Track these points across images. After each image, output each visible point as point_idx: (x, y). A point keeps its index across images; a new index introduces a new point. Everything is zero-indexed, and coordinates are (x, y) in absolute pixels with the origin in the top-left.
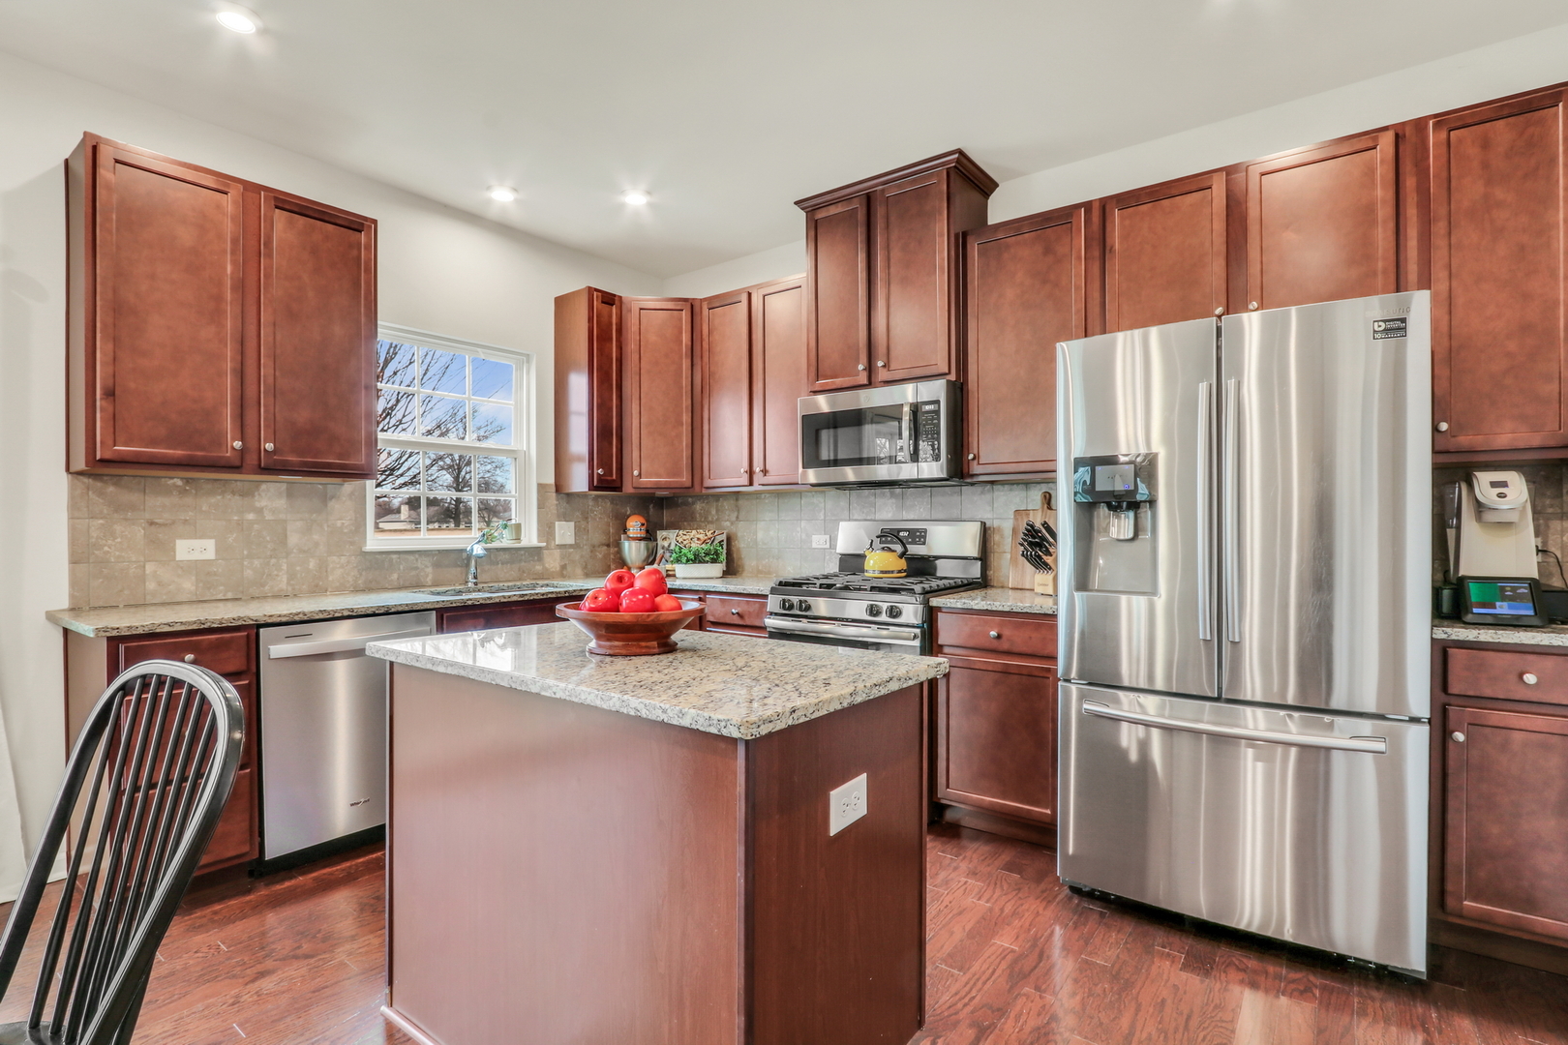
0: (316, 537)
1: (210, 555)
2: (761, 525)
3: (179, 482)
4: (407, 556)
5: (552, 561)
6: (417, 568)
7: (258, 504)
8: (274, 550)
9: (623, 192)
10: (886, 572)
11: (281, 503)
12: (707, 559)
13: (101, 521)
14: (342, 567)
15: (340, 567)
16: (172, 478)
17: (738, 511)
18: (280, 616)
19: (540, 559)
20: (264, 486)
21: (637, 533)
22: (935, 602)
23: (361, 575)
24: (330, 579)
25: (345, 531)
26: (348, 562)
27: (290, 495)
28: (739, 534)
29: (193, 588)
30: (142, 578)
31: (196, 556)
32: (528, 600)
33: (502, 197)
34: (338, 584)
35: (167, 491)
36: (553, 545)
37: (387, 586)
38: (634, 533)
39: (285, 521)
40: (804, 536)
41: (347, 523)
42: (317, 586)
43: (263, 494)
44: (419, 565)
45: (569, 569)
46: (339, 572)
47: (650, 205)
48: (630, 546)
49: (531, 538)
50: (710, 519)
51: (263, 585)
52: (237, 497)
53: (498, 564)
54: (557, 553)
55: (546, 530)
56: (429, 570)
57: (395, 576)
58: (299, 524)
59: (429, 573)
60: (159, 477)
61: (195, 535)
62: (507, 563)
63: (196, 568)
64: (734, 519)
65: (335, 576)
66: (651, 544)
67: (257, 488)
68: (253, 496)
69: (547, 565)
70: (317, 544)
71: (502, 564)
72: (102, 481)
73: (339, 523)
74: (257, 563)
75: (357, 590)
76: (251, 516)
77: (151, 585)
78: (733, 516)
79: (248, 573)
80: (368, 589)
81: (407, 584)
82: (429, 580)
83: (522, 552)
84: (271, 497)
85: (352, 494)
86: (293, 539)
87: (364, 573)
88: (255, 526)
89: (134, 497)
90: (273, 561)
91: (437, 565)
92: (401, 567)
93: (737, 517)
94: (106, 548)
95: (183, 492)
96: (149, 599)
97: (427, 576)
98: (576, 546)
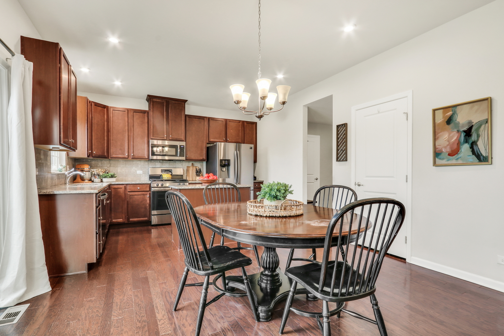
11: (43, 157)
17: (110, 164)
40: (134, 171)
47: (122, 85)
50: (98, 166)
64: (109, 166)
78: (108, 166)
93: (110, 166)
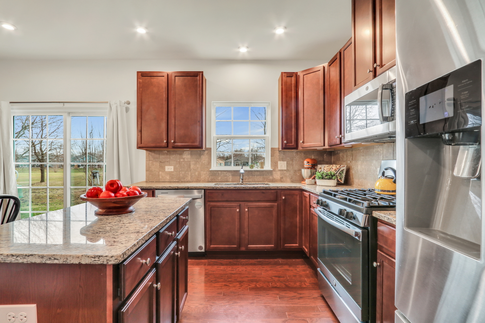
0: (198, 166)
1: (172, 170)
2: (359, 163)
3: (166, 152)
4: (224, 172)
5: (277, 176)
6: (226, 176)
7: (183, 157)
8: (187, 169)
9: (275, 28)
10: (384, 191)
11: (189, 156)
12: (326, 178)
13: (151, 162)
14: (204, 174)
15: (204, 175)
16: (165, 151)
17: (352, 156)
18: (159, 187)
19: (272, 175)
20: (185, 152)
21: (308, 166)
22: (376, 214)
23: (210, 177)
24: (201, 178)
25: (206, 164)
26: (206, 173)
27: (191, 154)
28: (353, 167)
29: (169, 178)
30: (159, 175)
31: (170, 170)
32: (237, 189)
33: (243, 50)
34: (203, 179)
35: (164, 154)
36: (277, 169)
37: (217, 181)
38: (306, 166)
39: (190, 161)
40: (374, 168)
41: (206, 162)
42: (198, 180)
43: (185, 154)
44: (227, 175)
45: (284, 179)
46: (204, 176)
48: (304, 171)
49: (268, 167)
51: (185, 179)
52: (179, 155)
53: (255, 176)
54: (279, 173)
55: (274, 164)
56: (231, 177)
57: (220, 178)
58: (193, 162)
59: (230, 178)
60: (162, 151)
61: (170, 165)
62: (258, 176)
63: (170, 173)
64: (351, 160)
65: (203, 177)
66: (313, 170)
67: (183, 152)
68: (182, 155)
69: (274, 177)
70: (198, 168)
71: (257, 176)
72: (151, 152)
73: (204, 162)
74: (183, 172)
75: (209, 182)
76: (182, 160)
77: (160, 177)
79: (181, 175)
80: (211, 181)
81: (223, 181)
82: (230, 180)
83: (264, 172)
84: (187, 155)
85: (207, 153)
86: (192, 166)
87: (211, 177)
88: (183, 163)
89: (157, 156)
90: (187, 172)
91: (233, 175)
92: (222, 175)
94: (152, 168)
95: (167, 154)
96: (160, 181)
97: (230, 179)
98: (287, 170)
